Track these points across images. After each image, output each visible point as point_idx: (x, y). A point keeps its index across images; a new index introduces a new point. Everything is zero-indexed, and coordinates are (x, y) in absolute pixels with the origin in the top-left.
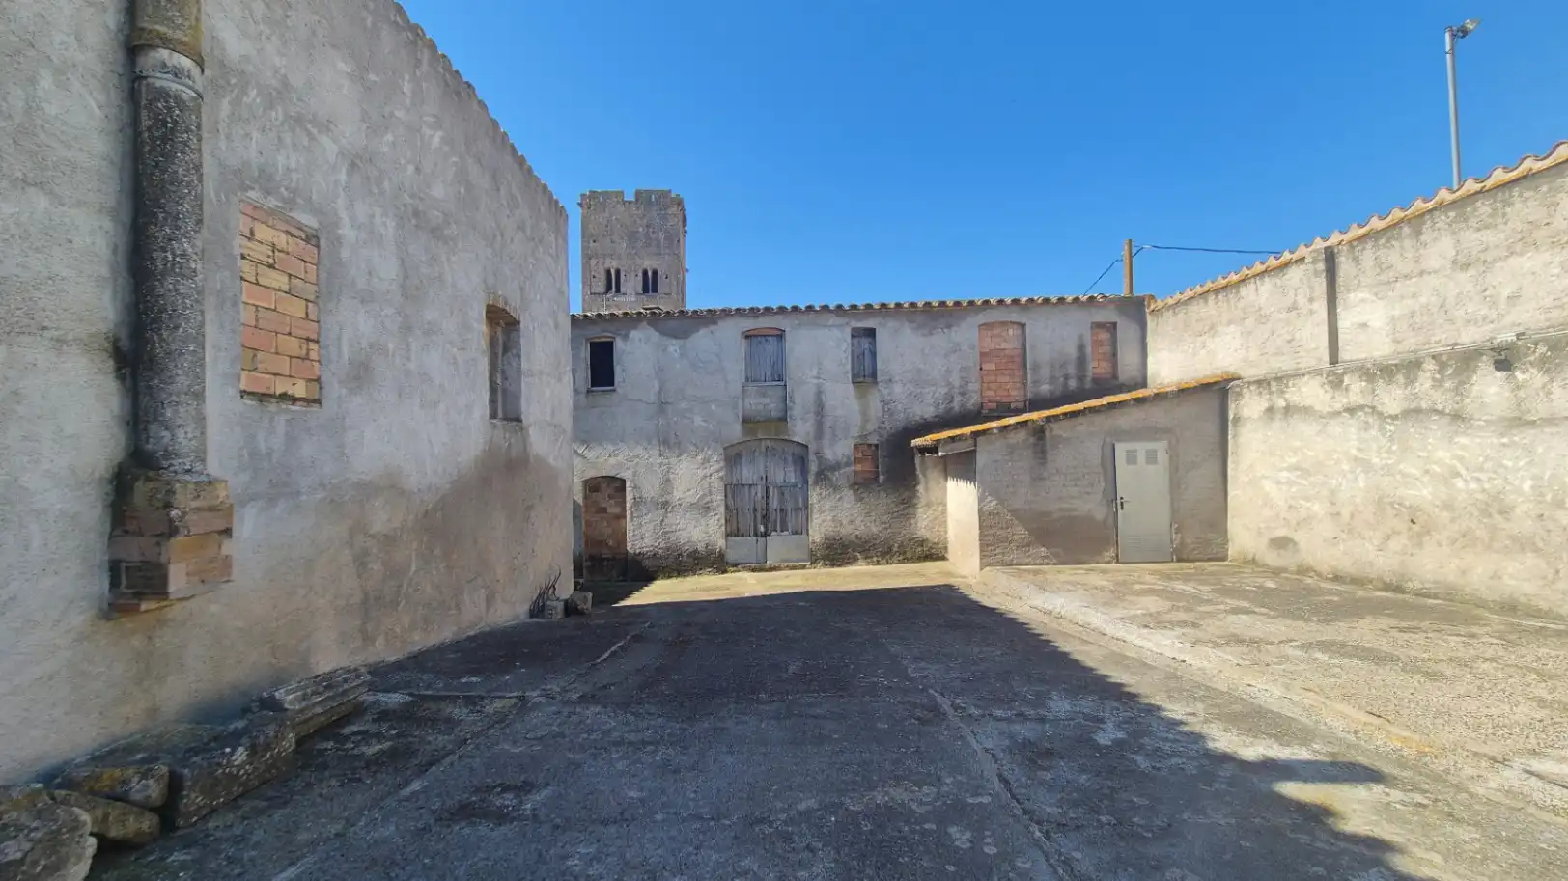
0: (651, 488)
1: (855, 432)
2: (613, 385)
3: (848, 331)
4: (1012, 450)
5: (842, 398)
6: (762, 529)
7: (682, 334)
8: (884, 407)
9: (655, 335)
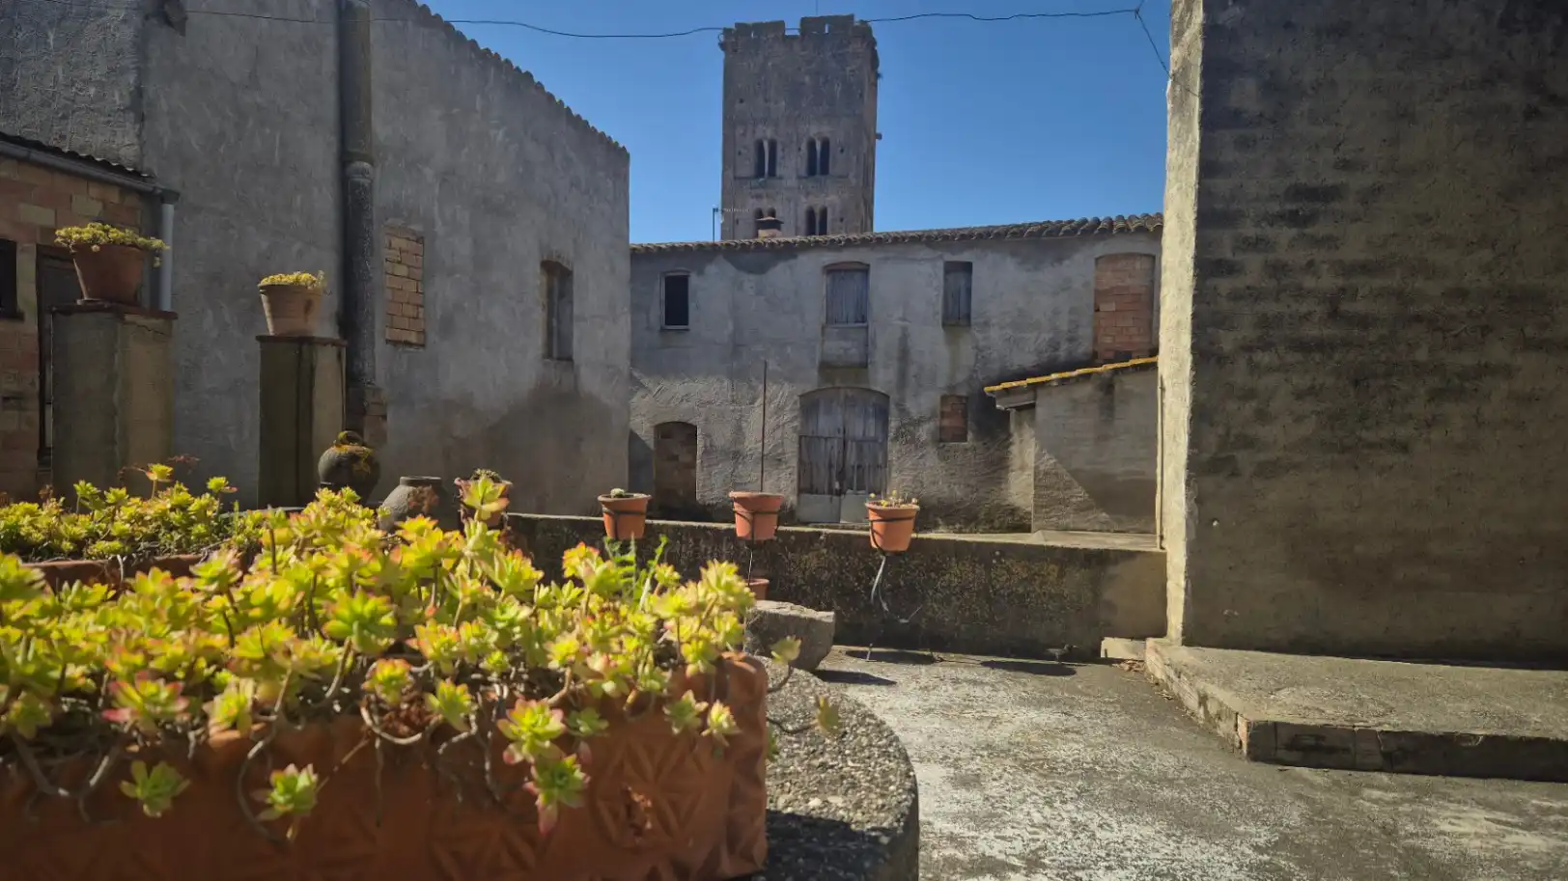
0: (722, 436)
1: (942, 382)
2: (687, 324)
3: (941, 265)
4: (1075, 404)
5: (930, 342)
6: (837, 486)
7: (761, 269)
8: (977, 355)
9: (729, 269)
